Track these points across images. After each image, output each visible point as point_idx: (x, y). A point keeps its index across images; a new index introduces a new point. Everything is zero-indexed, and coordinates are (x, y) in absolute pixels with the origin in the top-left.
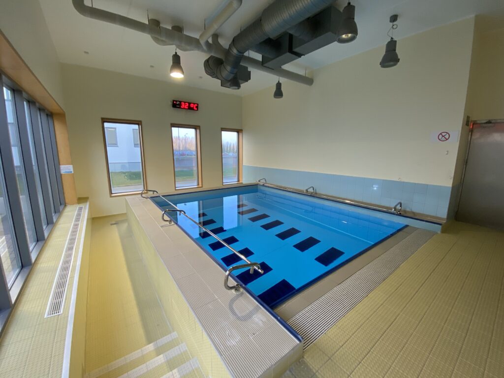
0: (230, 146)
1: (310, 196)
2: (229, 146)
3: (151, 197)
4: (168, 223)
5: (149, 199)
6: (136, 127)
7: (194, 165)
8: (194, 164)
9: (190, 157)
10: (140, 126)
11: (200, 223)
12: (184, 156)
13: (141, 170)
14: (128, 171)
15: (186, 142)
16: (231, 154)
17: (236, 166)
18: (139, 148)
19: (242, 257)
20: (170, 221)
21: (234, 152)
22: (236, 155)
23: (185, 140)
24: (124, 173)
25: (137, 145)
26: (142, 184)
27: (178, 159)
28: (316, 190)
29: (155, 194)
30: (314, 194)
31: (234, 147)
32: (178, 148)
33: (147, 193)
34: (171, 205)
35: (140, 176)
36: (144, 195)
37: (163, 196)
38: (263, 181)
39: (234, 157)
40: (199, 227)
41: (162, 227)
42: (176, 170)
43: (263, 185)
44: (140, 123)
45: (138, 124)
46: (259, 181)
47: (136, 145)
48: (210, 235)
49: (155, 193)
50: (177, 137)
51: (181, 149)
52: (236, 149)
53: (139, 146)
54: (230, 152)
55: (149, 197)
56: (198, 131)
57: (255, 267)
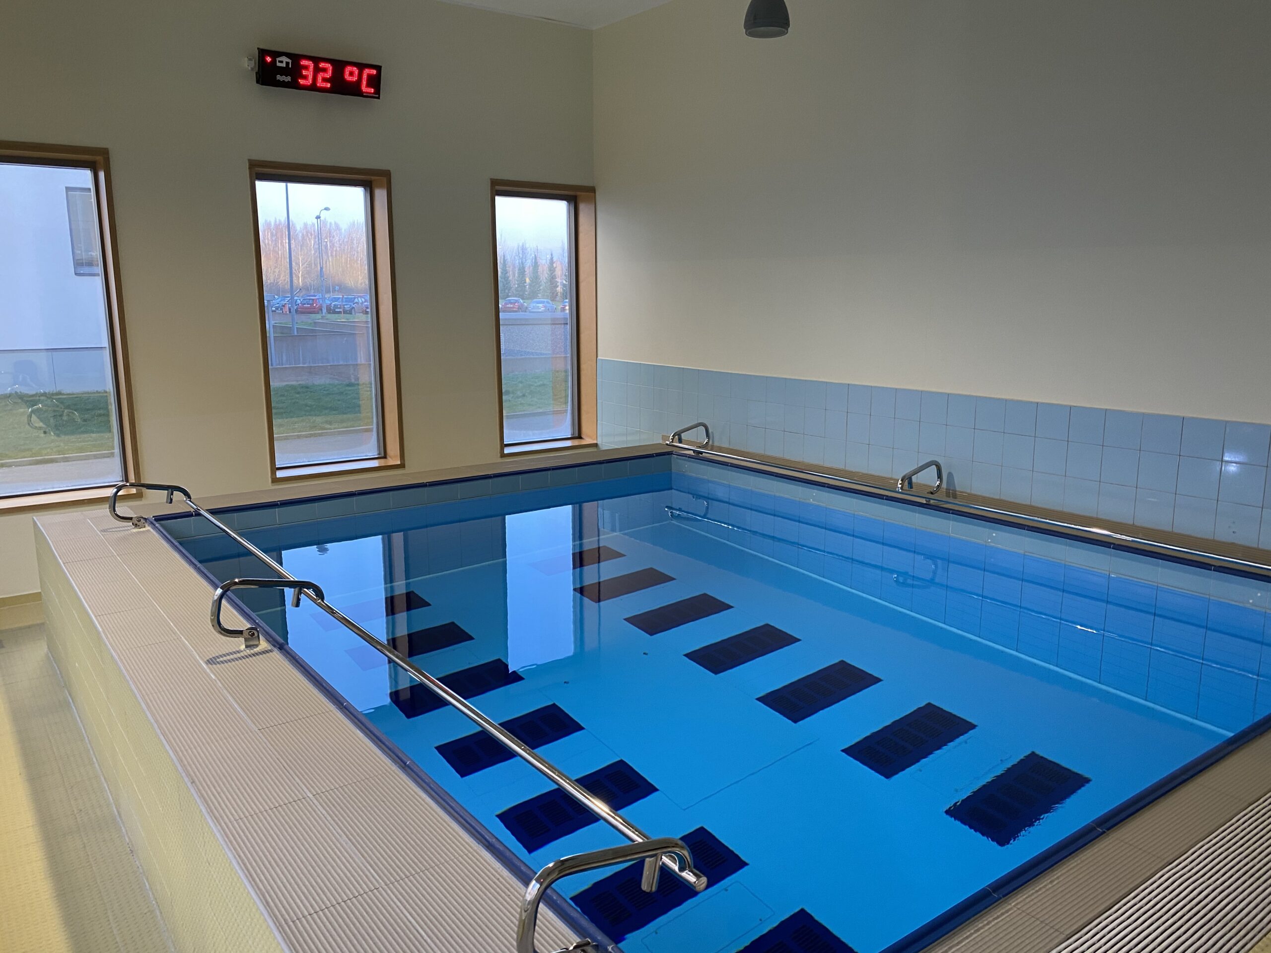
0: (536, 265)
1: (926, 506)
2: (528, 263)
3: (159, 519)
4: (240, 643)
5: (148, 528)
6: (83, 177)
7: (362, 358)
8: (364, 355)
9: (342, 318)
10: (102, 175)
11: (393, 643)
12: (317, 317)
13: (110, 387)
14: (50, 389)
15: (321, 250)
16: (539, 306)
17: (565, 364)
18: (99, 281)
19: (599, 806)
20: (251, 636)
21: (553, 297)
22: (566, 307)
23: (319, 236)
24: (30, 400)
25: (90, 264)
26: (117, 450)
27: (285, 333)
28: (950, 475)
29: (180, 503)
30: (940, 496)
31: (552, 269)
32: (284, 279)
33: (139, 496)
34: (251, 553)
35: (107, 415)
36: (121, 509)
37: (213, 512)
38: (699, 436)
39: (554, 322)
40: (390, 661)
41: (211, 662)
42: (274, 384)
43: (698, 457)
44: (99, 158)
45: (93, 167)
46: (678, 435)
47: (81, 266)
48: (444, 703)
49: (177, 495)
50: (277, 226)
51: (299, 281)
52: (562, 279)
53: (100, 269)
54: (533, 295)
55: (150, 515)
56: (381, 195)
57: (665, 859)
